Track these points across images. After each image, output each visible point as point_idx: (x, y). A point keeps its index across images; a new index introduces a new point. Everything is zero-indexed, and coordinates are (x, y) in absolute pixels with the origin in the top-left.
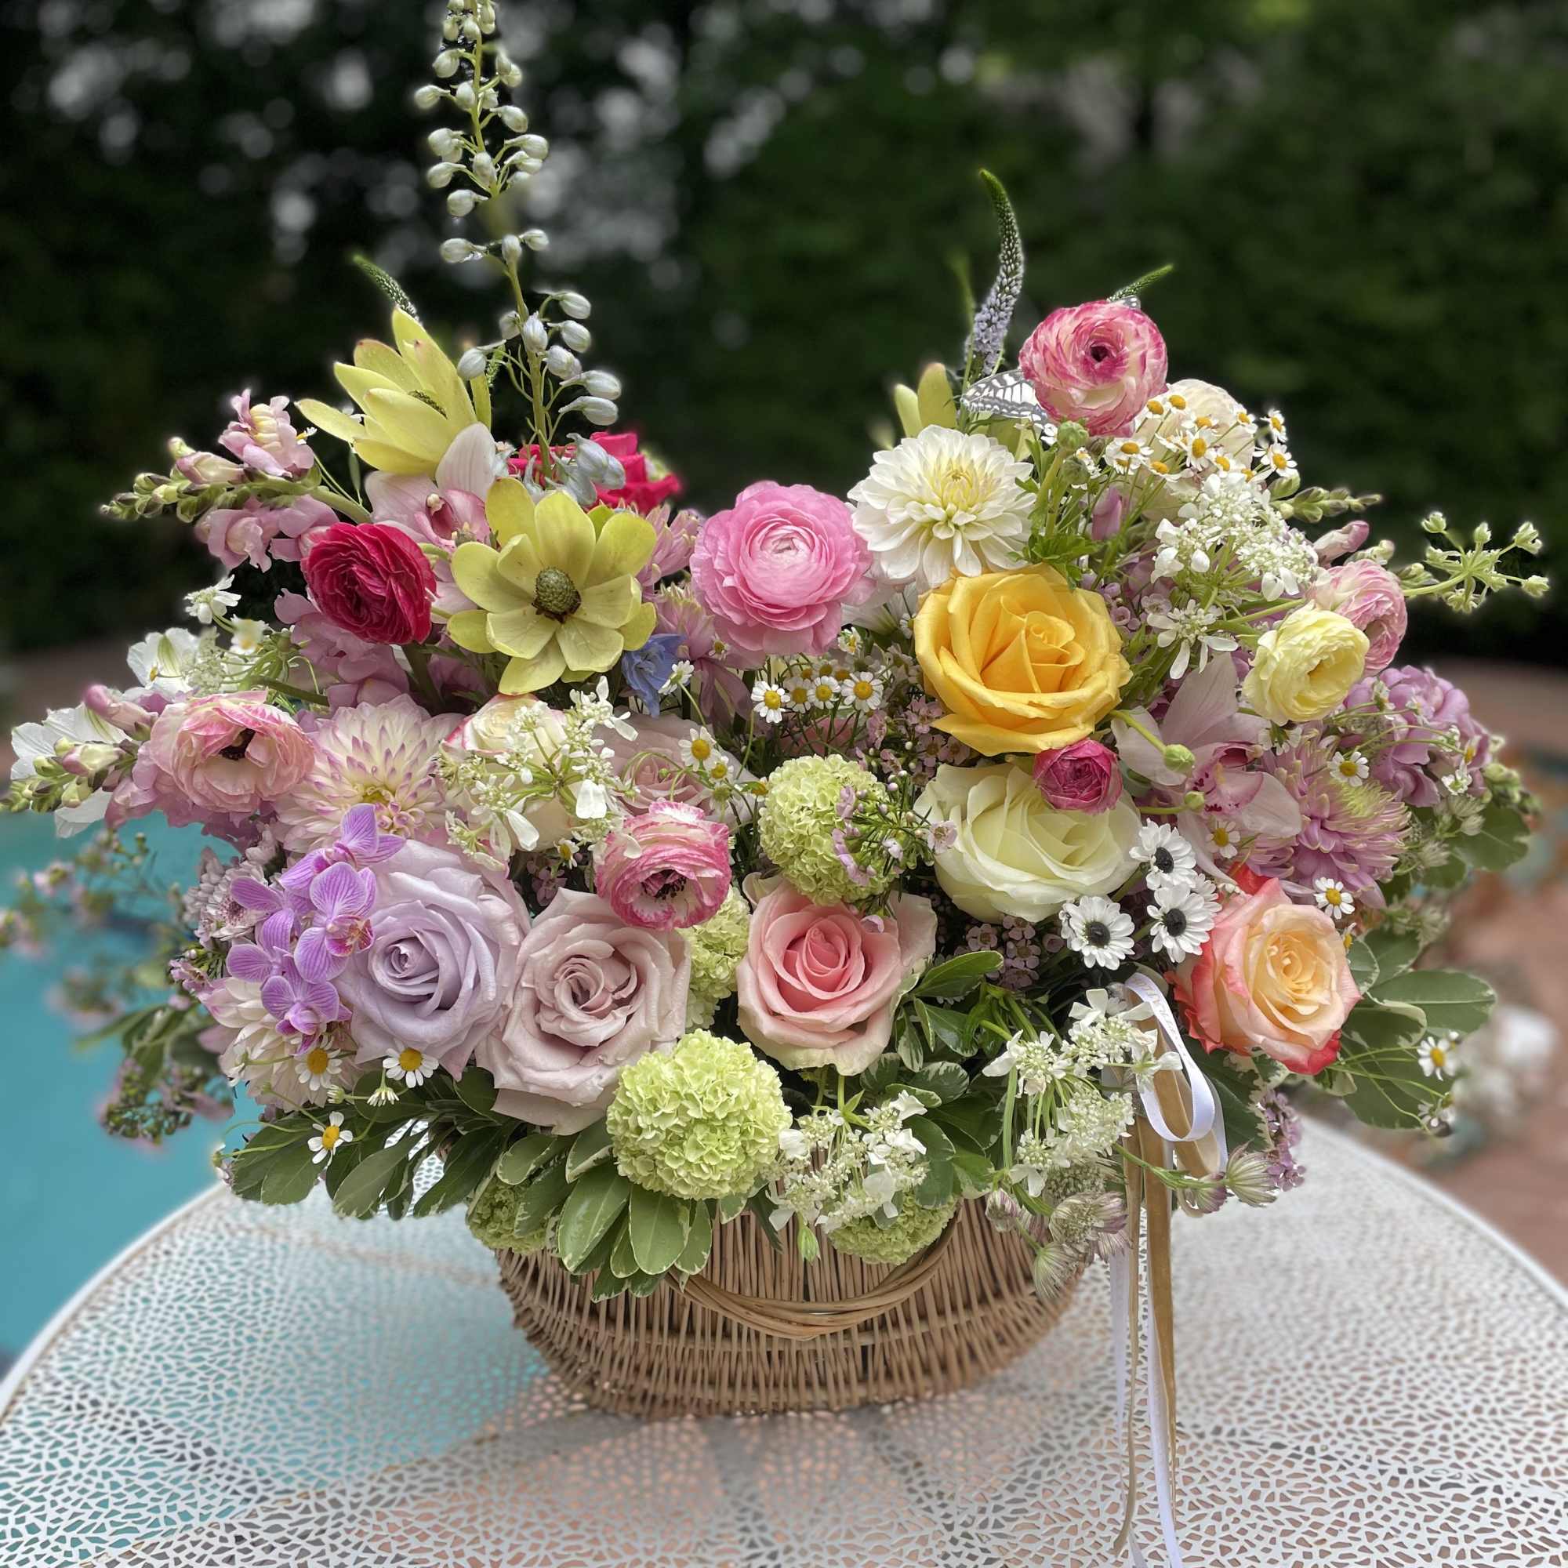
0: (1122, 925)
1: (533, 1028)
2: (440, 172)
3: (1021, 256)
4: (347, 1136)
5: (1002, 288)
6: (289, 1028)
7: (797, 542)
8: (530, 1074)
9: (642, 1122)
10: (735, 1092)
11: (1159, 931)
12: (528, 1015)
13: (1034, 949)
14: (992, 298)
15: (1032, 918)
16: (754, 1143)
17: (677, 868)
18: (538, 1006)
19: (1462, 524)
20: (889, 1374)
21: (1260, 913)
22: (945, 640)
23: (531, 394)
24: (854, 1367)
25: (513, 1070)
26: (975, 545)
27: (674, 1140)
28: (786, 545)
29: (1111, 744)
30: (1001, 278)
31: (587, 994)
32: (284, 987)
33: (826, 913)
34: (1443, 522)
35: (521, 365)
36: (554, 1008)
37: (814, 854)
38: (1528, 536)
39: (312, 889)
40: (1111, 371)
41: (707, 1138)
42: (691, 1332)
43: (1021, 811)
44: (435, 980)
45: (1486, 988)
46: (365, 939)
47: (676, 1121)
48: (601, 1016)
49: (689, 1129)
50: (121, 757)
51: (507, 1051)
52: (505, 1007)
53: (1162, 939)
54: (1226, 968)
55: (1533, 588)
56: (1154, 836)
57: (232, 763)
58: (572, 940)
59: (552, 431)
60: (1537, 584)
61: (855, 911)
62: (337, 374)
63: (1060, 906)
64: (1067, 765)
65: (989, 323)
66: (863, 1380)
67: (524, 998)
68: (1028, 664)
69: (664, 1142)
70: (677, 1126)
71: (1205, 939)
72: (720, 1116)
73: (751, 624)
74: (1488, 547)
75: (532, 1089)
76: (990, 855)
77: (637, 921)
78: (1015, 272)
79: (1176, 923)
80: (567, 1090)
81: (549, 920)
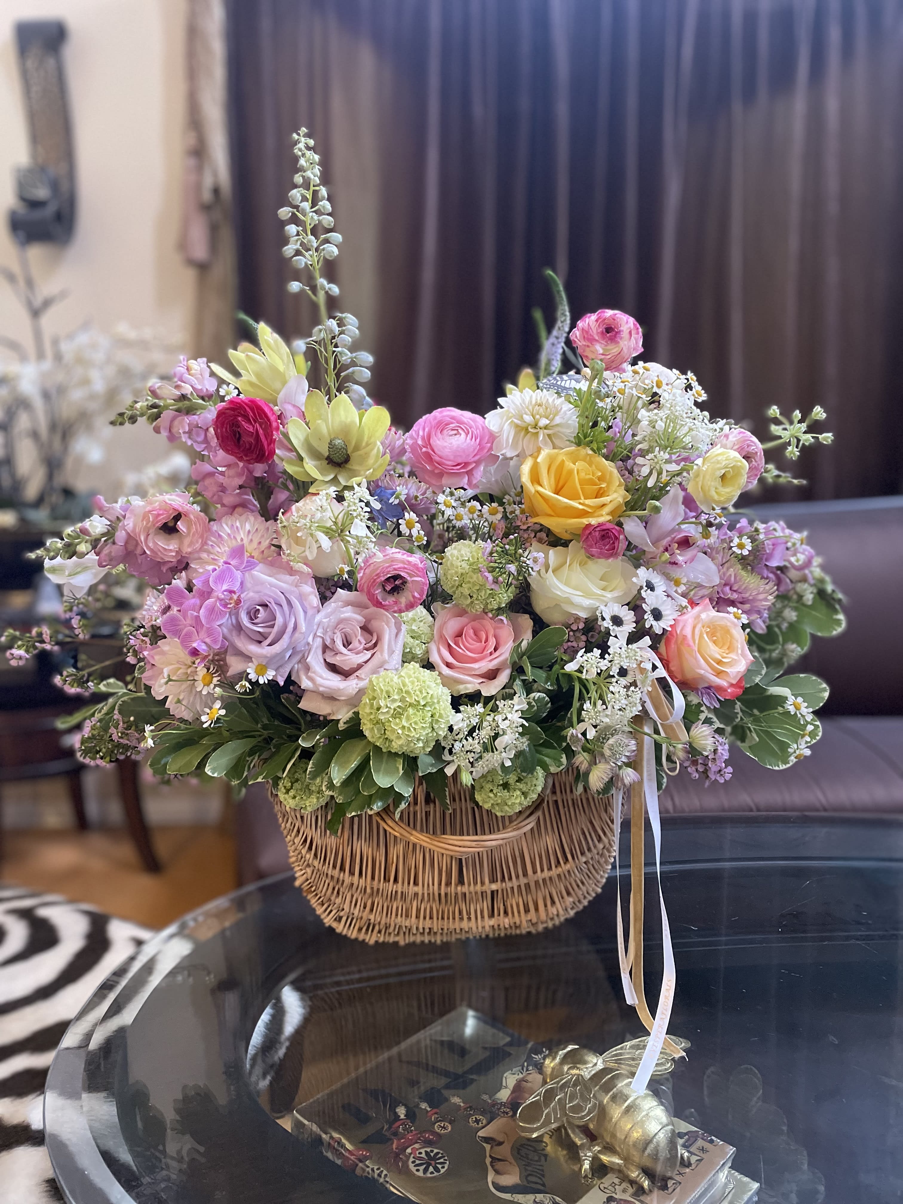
0: (629, 616)
1: (322, 661)
2: (289, 249)
3: (568, 314)
4: (223, 712)
5: (559, 329)
6: (195, 653)
7: (460, 431)
8: (319, 680)
9: (382, 703)
10: (431, 692)
11: (648, 617)
12: (320, 652)
13: (584, 638)
14: (555, 333)
15: (583, 615)
16: (437, 721)
17: (402, 574)
18: (325, 648)
19: (787, 413)
20: (506, 913)
21: (701, 612)
22: (536, 479)
23: (327, 364)
24: (486, 905)
25: (311, 679)
26: (549, 436)
27: (397, 714)
28: (455, 432)
29: (620, 524)
30: (559, 324)
31: (349, 643)
32: (192, 633)
33: (476, 618)
34: (778, 411)
35: (323, 350)
36: (332, 650)
37: (469, 582)
38: (819, 413)
39: (211, 579)
40: (615, 336)
41: (415, 714)
42: (396, 880)
43: (576, 566)
44: (272, 626)
45: (821, 684)
46: (238, 602)
47: (400, 704)
48: (357, 653)
49: (405, 709)
50: (109, 530)
51: (308, 668)
52: (308, 644)
53: (649, 621)
54: (685, 637)
55: (825, 439)
56: (643, 574)
57: (167, 536)
58: (344, 612)
59: (337, 385)
60: (827, 437)
61: (490, 615)
62: (229, 355)
63: (597, 609)
64: (597, 533)
65: (553, 344)
66: (492, 915)
67: (319, 641)
68: (579, 487)
69: (392, 716)
70: (399, 707)
71: (673, 622)
72: (422, 703)
73: (436, 471)
74: (800, 422)
75: (321, 689)
76: (561, 582)
77: (378, 604)
78: (565, 320)
79: (657, 615)
80: (339, 689)
81: (332, 605)
